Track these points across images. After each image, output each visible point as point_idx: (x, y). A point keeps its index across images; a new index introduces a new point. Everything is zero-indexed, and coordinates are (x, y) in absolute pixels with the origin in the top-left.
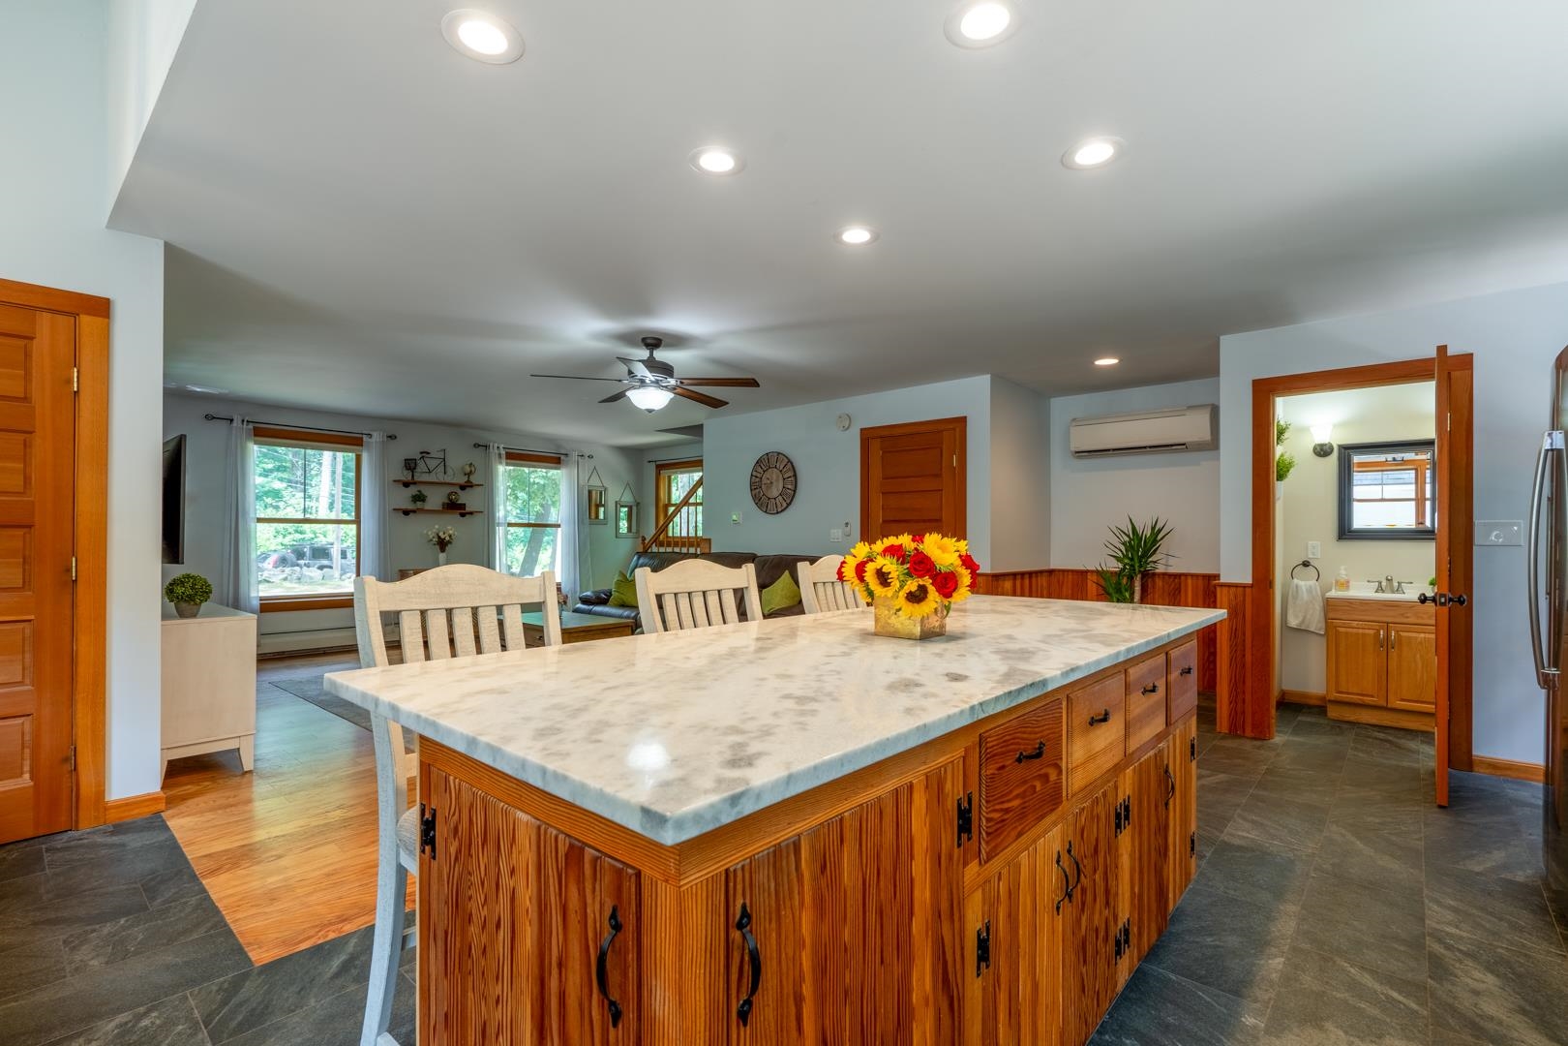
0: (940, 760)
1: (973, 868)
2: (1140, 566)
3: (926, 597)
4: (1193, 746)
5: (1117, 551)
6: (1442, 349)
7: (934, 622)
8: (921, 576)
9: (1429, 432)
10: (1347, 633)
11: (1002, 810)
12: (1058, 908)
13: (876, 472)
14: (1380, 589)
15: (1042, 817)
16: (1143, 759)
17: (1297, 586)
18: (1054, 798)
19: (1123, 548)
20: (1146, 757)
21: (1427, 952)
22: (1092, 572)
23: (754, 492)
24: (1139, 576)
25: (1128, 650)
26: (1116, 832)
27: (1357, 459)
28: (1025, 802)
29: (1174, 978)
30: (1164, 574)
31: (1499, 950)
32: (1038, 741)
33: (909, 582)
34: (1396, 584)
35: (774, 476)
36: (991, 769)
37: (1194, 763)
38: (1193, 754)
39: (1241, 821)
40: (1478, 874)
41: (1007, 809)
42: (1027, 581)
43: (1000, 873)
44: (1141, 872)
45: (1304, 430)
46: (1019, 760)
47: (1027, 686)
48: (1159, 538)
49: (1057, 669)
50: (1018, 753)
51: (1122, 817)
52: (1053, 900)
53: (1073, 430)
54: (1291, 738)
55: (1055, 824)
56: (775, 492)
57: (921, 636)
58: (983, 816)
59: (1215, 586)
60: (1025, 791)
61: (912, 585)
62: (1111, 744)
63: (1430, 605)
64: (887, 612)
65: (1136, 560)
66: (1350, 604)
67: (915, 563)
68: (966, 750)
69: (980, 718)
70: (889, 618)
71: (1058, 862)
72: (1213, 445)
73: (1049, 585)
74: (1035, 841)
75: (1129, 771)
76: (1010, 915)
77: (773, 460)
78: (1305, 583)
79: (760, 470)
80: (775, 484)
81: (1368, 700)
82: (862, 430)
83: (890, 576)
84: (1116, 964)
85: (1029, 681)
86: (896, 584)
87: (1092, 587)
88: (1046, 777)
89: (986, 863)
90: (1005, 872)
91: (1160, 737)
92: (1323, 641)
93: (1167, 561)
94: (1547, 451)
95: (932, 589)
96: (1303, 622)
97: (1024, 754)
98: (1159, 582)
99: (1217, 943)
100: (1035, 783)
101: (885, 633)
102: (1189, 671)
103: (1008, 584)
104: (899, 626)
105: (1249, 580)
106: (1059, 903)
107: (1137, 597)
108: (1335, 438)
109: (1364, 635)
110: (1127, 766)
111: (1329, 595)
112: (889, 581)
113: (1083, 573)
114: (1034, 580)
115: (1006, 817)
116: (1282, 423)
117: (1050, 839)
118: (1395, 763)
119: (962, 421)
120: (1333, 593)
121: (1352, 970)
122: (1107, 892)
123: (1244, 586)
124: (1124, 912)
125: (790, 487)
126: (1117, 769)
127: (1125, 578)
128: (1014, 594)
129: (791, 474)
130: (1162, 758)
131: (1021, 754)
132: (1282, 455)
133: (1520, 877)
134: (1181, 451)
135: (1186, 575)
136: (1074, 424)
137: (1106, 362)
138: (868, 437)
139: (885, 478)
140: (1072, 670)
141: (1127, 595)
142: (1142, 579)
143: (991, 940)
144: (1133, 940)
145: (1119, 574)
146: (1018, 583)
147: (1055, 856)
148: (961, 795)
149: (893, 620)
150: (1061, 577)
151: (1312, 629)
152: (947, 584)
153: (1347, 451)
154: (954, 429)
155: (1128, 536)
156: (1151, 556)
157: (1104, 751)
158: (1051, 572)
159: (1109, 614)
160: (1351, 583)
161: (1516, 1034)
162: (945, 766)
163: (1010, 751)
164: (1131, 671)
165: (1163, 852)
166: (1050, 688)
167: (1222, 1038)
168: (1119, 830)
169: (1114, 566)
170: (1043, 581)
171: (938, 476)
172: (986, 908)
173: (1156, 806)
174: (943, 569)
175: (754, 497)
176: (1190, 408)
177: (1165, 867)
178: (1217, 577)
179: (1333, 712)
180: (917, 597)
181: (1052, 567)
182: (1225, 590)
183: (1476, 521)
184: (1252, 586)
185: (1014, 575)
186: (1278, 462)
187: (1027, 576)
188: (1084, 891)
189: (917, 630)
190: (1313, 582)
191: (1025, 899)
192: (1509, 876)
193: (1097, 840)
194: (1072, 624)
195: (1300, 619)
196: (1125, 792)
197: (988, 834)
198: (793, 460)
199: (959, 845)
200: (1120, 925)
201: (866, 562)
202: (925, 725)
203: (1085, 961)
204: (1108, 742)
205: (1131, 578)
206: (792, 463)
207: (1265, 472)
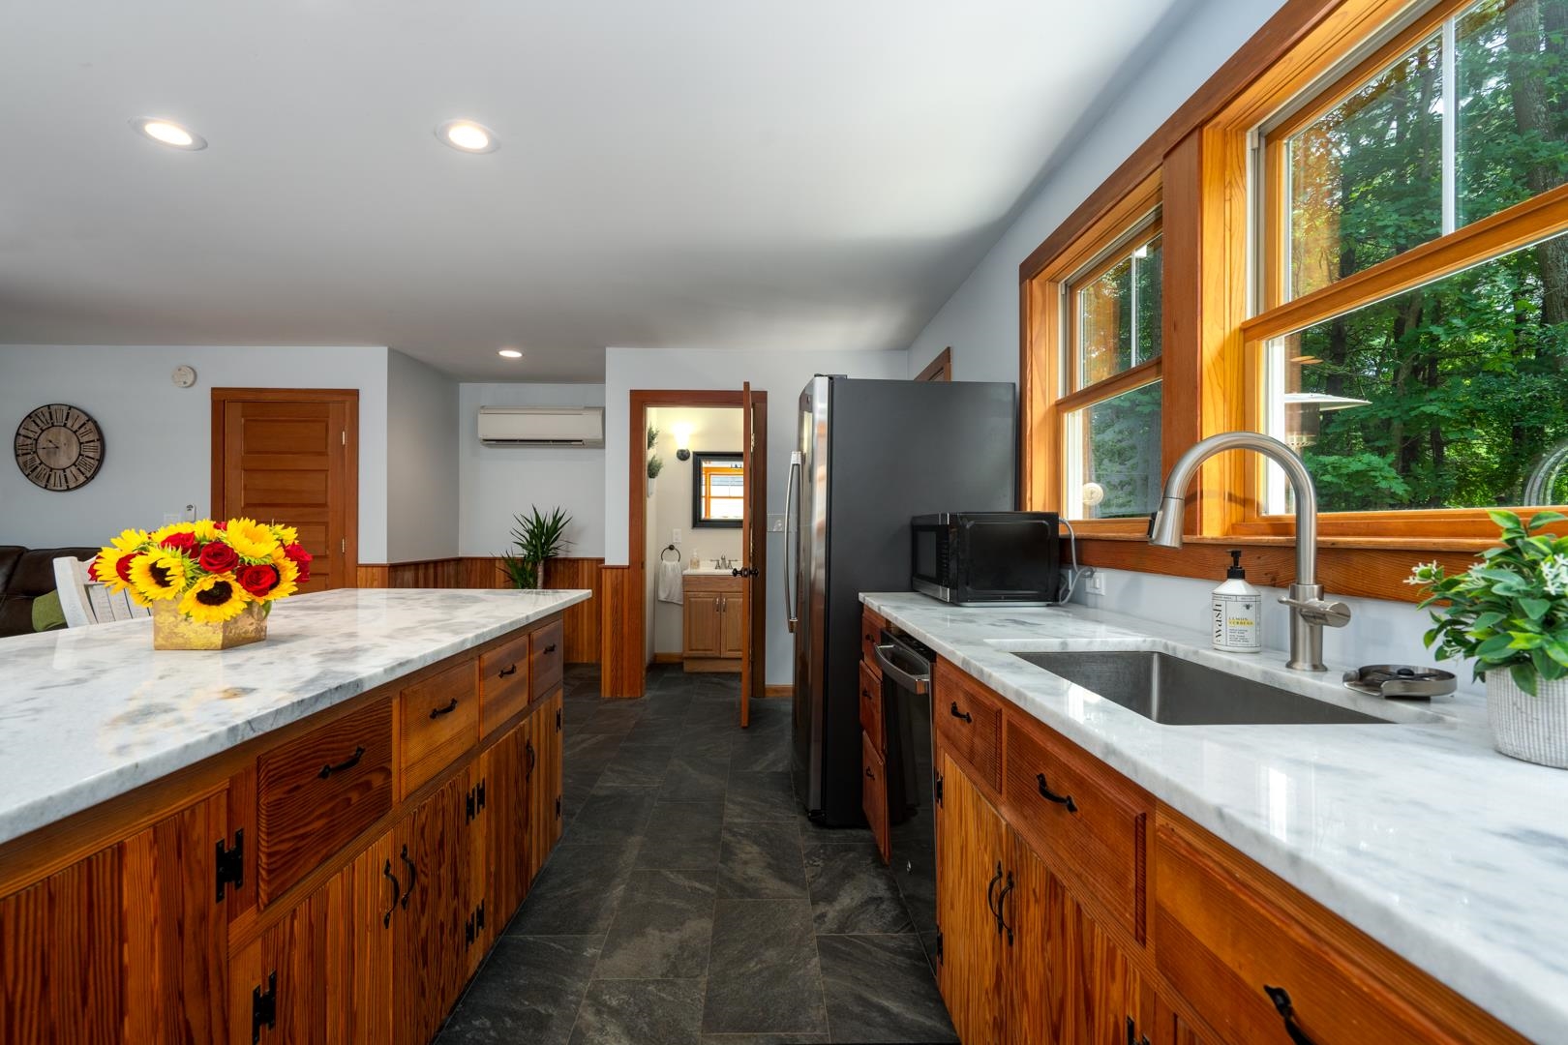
0: (182, 802)
1: (247, 918)
2: (543, 553)
3: (230, 597)
4: (558, 717)
5: (522, 538)
6: (747, 385)
7: (248, 626)
8: (219, 571)
9: (740, 448)
10: (696, 602)
11: (295, 837)
12: (387, 922)
13: (235, 444)
14: (718, 567)
15: (361, 830)
16: (501, 740)
17: (665, 566)
18: (380, 804)
19: (527, 536)
20: (504, 738)
21: (721, 843)
22: (499, 559)
23: (21, 459)
24: (542, 562)
25: (477, 637)
26: (468, 819)
27: (704, 465)
28: (333, 820)
29: (532, 939)
30: (565, 559)
31: (764, 826)
32: (356, 748)
33: (201, 579)
34: (727, 562)
35: (63, 439)
36: (277, 793)
37: (560, 733)
38: (558, 724)
39: (609, 773)
40: (759, 772)
41: (302, 835)
42: (431, 571)
43: (295, 910)
44: (498, 849)
45: (667, 437)
46: (324, 775)
47: (330, 690)
48: (560, 525)
49: (380, 666)
50: (323, 767)
51: (473, 803)
52: (379, 914)
53: (481, 418)
54: (658, 693)
55: (383, 832)
56: (64, 459)
57: (222, 645)
58: (259, 853)
59: (601, 569)
60: (332, 809)
61: (207, 583)
62: (461, 731)
63: (739, 576)
64: (172, 619)
65: (539, 545)
66: (698, 577)
67: (208, 556)
68: (233, 781)
69: (246, 739)
70: (176, 626)
71: (387, 872)
72: (600, 444)
73: (457, 573)
74: (352, 859)
75: (485, 755)
76: (311, 954)
77: (60, 418)
78: (670, 564)
79: (33, 427)
80: (63, 448)
81: (709, 654)
82: (213, 389)
83: (168, 573)
84: (467, 950)
85: (334, 684)
86: (179, 583)
87: (500, 576)
88: (368, 785)
89: (266, 906)
90: (303, 909)
91: (521, 715)
92: (680, 609)
93: (568, 547)
94: (794, 465)
95: (236, 587)
96: (668, 596)
97: (331, 766)
98: (560, 567)
99: (574, 891)
100: (350, 795)
101: (170, 644)
102: (552, 649)
103: (409, 575)
104: (192, 635)
105: (626, 562)
106: (389, 914)
107: (540, 582)
108: (692, 447)
109: (707, 602)
110: (483, 751)
111: (685, 572)
112: (167, 579)
113: (492, 561)
114: (440, 569)
115: (300, 844)
116: (654, 430)
117: (379, 849)
118: (721, 700)
119: (354, 394)
120: (689, 571)
121: (672, 876)
122: (456, 882)
123: (623, 568)
124: (478, 893)
125: (91, 455)
126: (469, 755)
127: (530, 564)
128: (416, 586)
129: (93, 436)
130: (523, 737)
131: (327, 767)
132: (654, 457)
133: (780, 768)
134: (579, 447)
135: (583, 560)
136: (482, 411)
137: (511, 354)
138: (222, 400)
139: (248, 452)
140: (401, 665)
141: (531, 580)
142: (545, 565)
143: (278, 995)
144: (489, 919)
145: (523, 560)
146: (421, 573)
147: (382, 867)
148: (224, 835)
149: (183, 628)
150: (469, 565)
151: (675, 601)
152: (261, 579)
153: (700, 456)
154: (343, 402)
155: (532, 523)
156: (553, 542)
157: (451, 741)
158: (459, 560)
159: (483, 600)
160: (701, 563)
161: (763, 885)
162: (192, 809)
163: (309, 767)
164: (486, 656)
165: (524, 823)
166: (367, 688)
167: (565, 978)
168: (471, 817)
169: (519, 552)
170: (451, 569)
171: (323, 454)
172: (270, 958)
173: (516, 782)
174: (255, 562)
175: (23, 467)
176: (587, 408)
177: (527, 837)
178: (602, 560)
179: (688, 667)
180: (216, 596)
181: (460, 555)
182: (608, 571)
183: (768, 514)
184: (629, 567)
185: (416, 565)
186: (650, 465)
187: (432, 566)
188: (424, 891)
189: (218, 639)
190: (675, 563)
191: (336, 927)
192: (774, 770)
193: (442, 834)
194: (437, 614)
195: (667, 592)
196: (479, 776)
197: (269, 872)
198: (97, 417)
199: (219, 899)
200: (473, 909)
201: (133, 556)
202: (137, 766)
203: (425, 963)
204: (455, 731)
205: (535, 564)
206: (95, 423)
207: (641, 470)
